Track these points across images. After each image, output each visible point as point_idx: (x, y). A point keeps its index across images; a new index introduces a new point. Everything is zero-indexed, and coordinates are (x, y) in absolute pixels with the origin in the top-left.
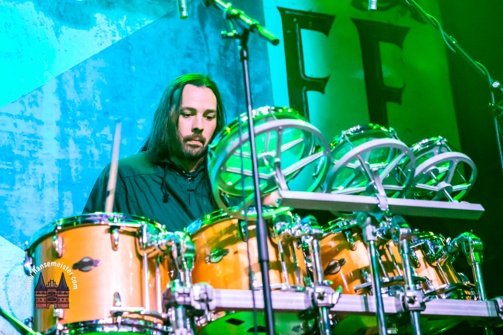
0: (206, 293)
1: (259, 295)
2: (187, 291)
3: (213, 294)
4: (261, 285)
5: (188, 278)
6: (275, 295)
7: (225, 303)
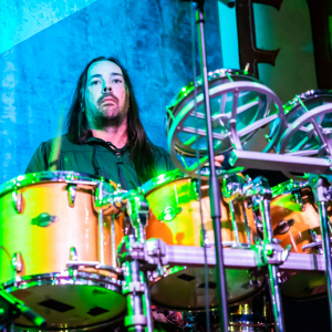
0: (159, 248)
1: (211, 252)
2: (141, 246)
3: (167, 250)
4: (213, 242)
5: (141, 234)
6: (226, 252)
7: (178, 259)
